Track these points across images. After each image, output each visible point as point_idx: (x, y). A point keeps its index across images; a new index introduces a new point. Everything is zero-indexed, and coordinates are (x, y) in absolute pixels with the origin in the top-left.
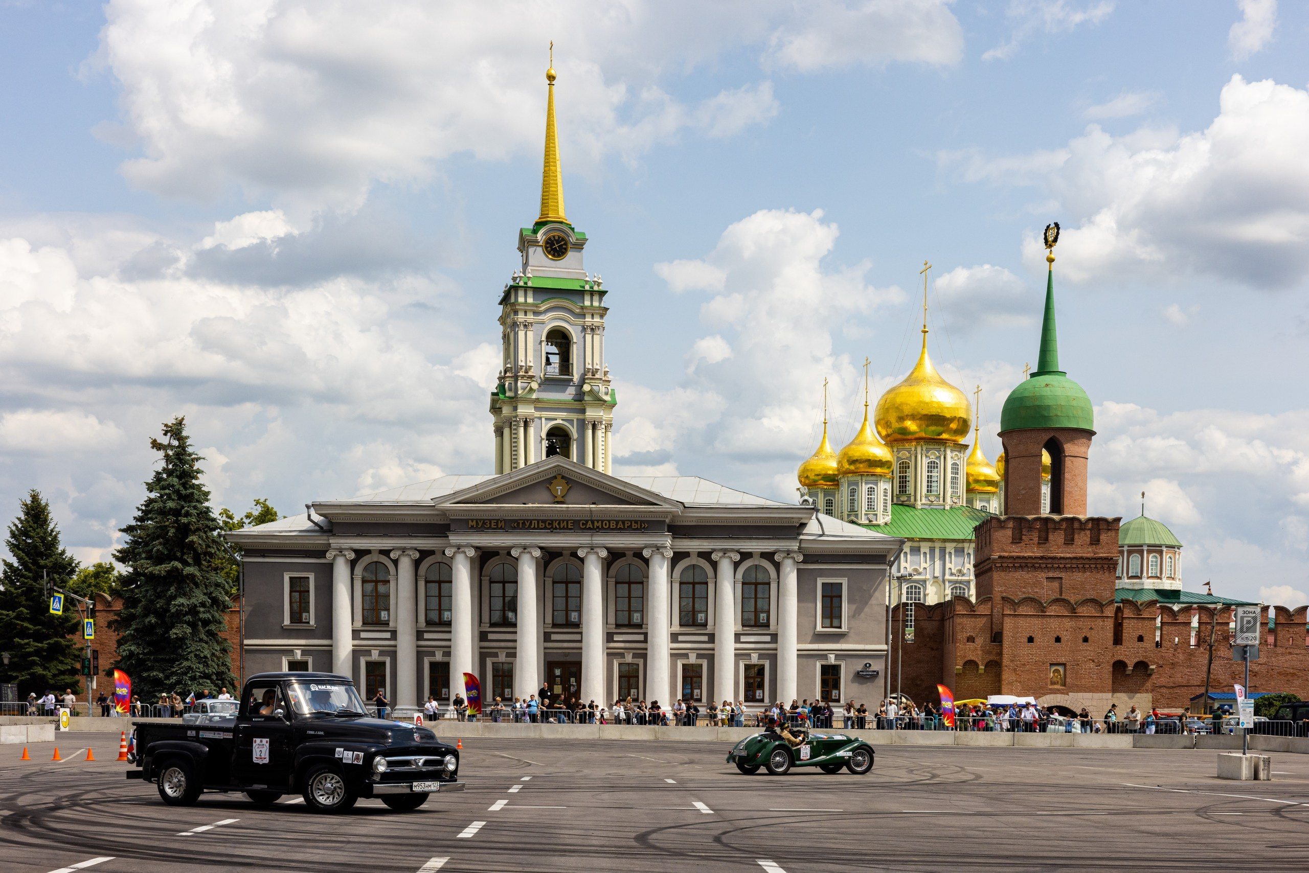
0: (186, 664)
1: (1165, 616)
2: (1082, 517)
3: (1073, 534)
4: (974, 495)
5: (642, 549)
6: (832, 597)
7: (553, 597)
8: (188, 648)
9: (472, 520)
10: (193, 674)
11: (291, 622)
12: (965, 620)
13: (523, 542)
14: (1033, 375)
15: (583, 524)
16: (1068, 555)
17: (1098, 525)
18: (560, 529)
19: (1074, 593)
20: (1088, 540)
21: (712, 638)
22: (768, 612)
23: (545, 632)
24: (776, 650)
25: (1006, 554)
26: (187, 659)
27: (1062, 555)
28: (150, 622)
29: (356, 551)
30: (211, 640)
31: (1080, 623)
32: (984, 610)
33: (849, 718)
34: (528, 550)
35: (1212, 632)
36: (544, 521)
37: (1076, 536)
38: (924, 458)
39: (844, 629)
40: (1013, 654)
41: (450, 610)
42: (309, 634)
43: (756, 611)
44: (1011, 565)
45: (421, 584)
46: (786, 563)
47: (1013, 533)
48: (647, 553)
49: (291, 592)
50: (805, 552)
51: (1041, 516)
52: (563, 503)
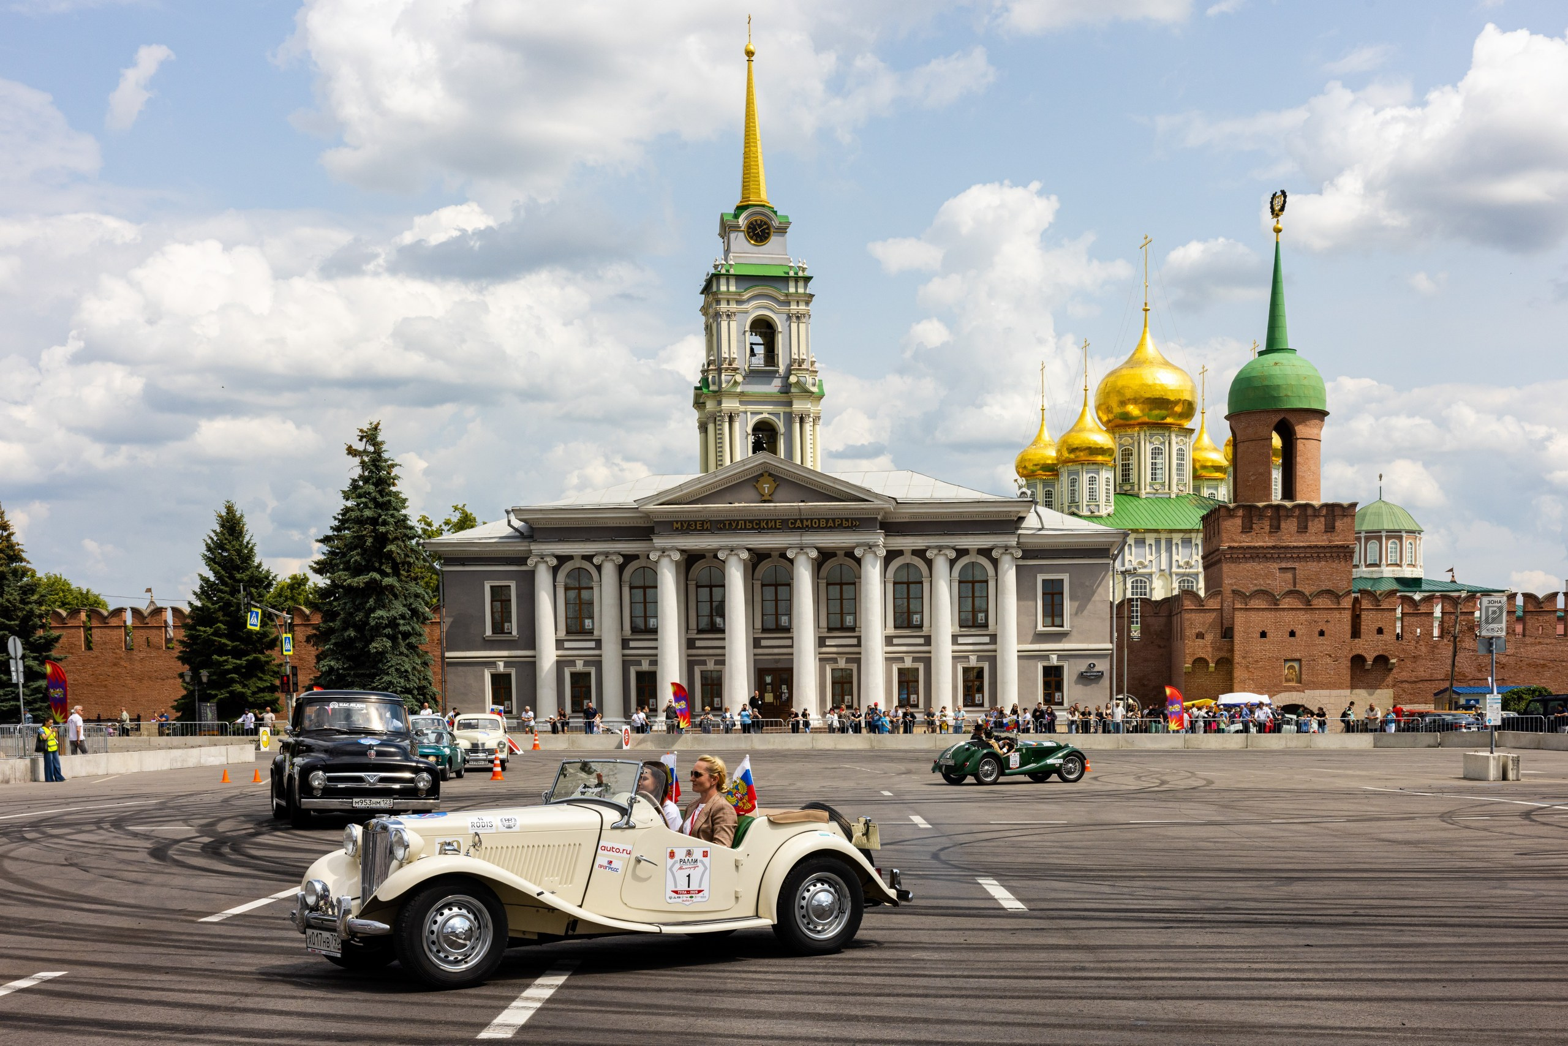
0: (386, 678)
1: (1406, 606)
2: (1316, 503)
3: (1307, 521)
4: (1201, 482)
5: (854, 548)
6: (1053, 597)
7: (763, 600)
8: (388, 662)
9: (677, 522)
11: (493, 633)
12: (1193, 616)
13: (730, 544)
14: (1261, 353)
15: (792, 523)
16: (1302, 544)
17: (1333, 511)
18: (768, 529)
19: (1309, 584)
20: (1323, 527)
21: (928, 640)
22: (986, 612)
23: (754, 638)
24: (996, 651)
25: (1236, 545)
26: (388, 674)
27: (1295, 544)
28: (349, 636)
29: (558, 557)
30: (411, 653)
31: (1316, 616)
32: (1213, 604)
33: (1073, 722)
34: (736, 552)
35: (1456, 623)
36: (751, 521)
37: (1310, 524)
38: (1148, 444)
39: (1066, 627)
40: (1244, 650)
41: (656, 617)
42: (512, 645)
43: (974, 611)
44: (1241, 556)
45: (625, 591)
46: (1004, 560)
47: (1243, 522)
48: (859, 552)
49: (492, 601)
50: (1024, 547)
51: (1272, 503)
52: (771, 501)
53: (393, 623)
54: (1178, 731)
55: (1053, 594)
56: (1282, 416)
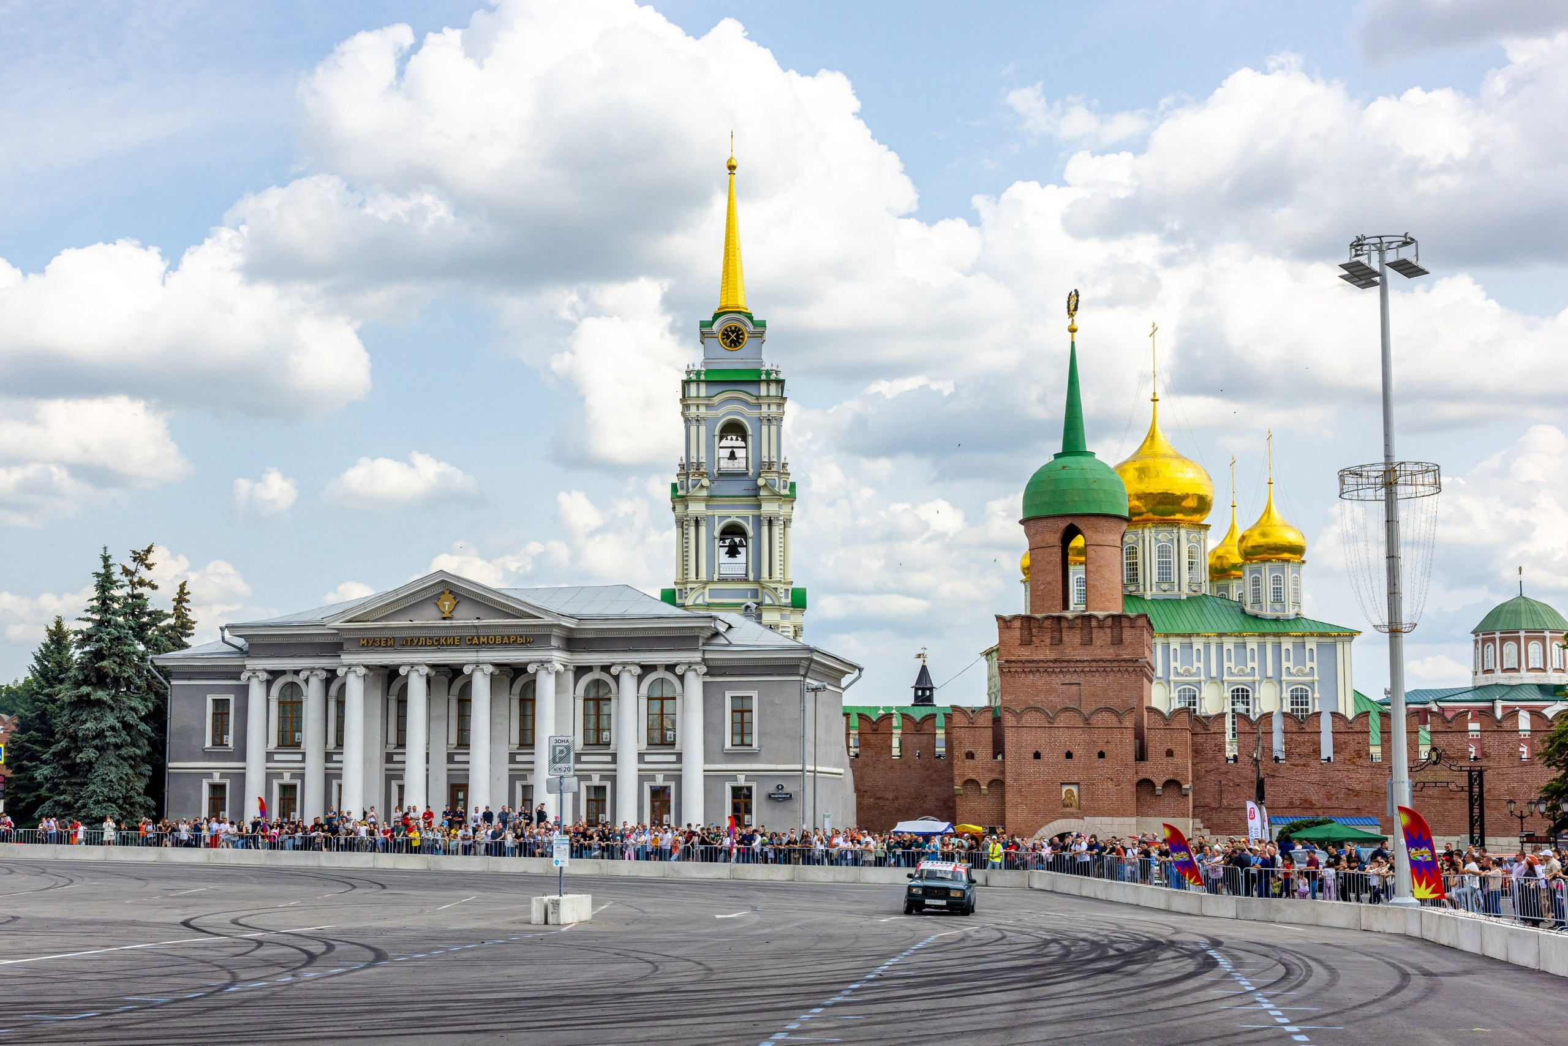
0: (92, 787)
2: (1100, 614)
3: (1091, 633)
5: (528, 664)
6: (742, 715)
9: (363, 639)
11: (213, 745)
12: (962, 734)
13: (411, 660)
14: (1058, 456)
15: (469, 640)
16: (1086, 658)
17: (1120, 622)
18: (447, 645)
19: (1096, 701)
20: (1109, 640)
21: (614, 758)
22: (674, 729)
23: (448, 753)
24: (681, 770)
25: (1013, 658)
26: (94, 783)
27: (1078, 658)
29: (271, 672)
31: (1095, 736)
32: (984, 722)
34: (416, 668)
36: (431, 638)
37: (1094, 635)
38: (1153, 541)
39: (755, 745)
40: (1016, 771)
42: (227, 757)
43: (662, 729)
44: (1020, 670)
45: (332, 705)
46: (690, 677)
47: (1021, 634)
48: (531, 669)
49: (214, 714)
50: (711, 664)
51: (1053, 614)
52: (450, 618)
53: (100, 734)
55: (742, 712)
56: (1068, 521)
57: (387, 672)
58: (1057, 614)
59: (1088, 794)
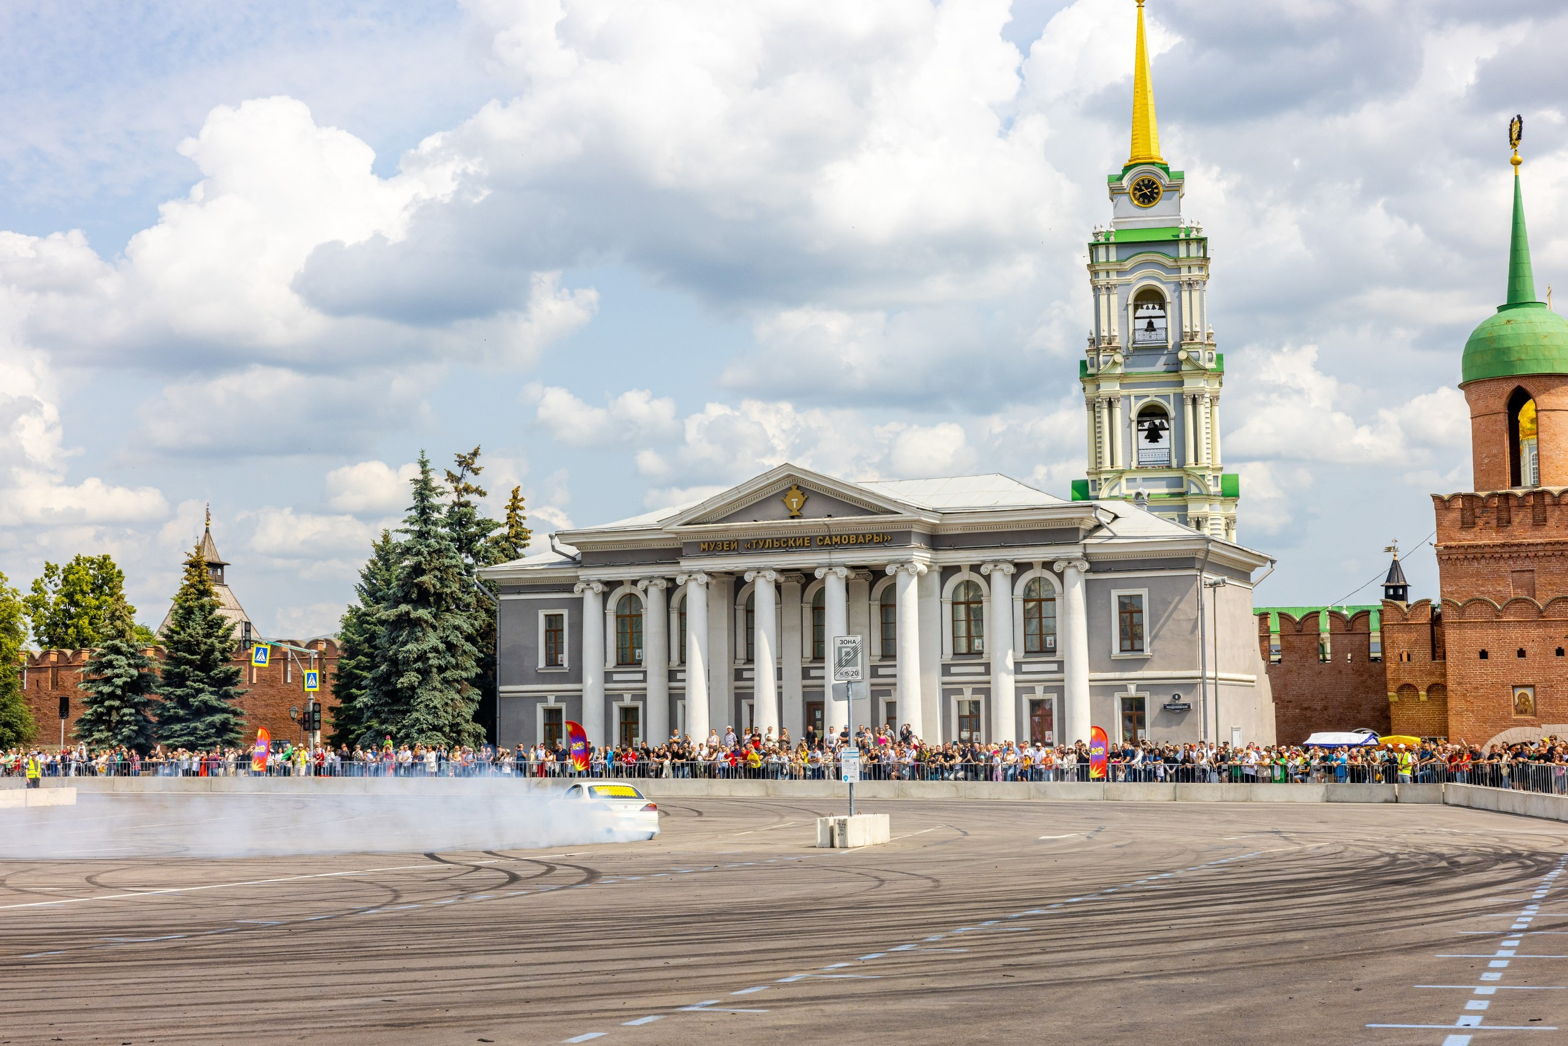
0: (415, 715)
2: (1555, 490)
3: (1545, 511)
5: (886, 565)
8: (419, 697)
9: (703, 543)
10: (420, 726)
11: (547, 665)
12: (1395, 632)
13: (757, 565)
14: (1501, 309)
15: (820, 540)
16: (1539, 541)
18: (796, 547)
19: (1552, 590)
21: (988, 669)
22: (1054, 635)
23: (803, 668)
24: (1063, 681)
25: (1453, 544)
26: (417, 711)
27: (1531, 541)
29: (607, 583)
30: (446, 688)
31: (1551, 630)
32: (1420, 618)
34: (762, 573)
36: (778, 540)
37: (1548, 515)
39: (1148, 651)
40: (1460, 673)
42: (563, 678)
43: (1041, 634)
44: (1461, 557)
45: (674, 617)
46: (1070, 573)
47: (1463, 516)
48: (890, 570)
49: (547, 631)
50: (1094, 559)
51: (1499, 492)
52: (799, 517)
53: (423, 657)
54: (1098, 780)
55: (1131, 613)
56: (1515, 384)
57: (733, 579)
58: (1504, 491)
59: (1545, 698)
